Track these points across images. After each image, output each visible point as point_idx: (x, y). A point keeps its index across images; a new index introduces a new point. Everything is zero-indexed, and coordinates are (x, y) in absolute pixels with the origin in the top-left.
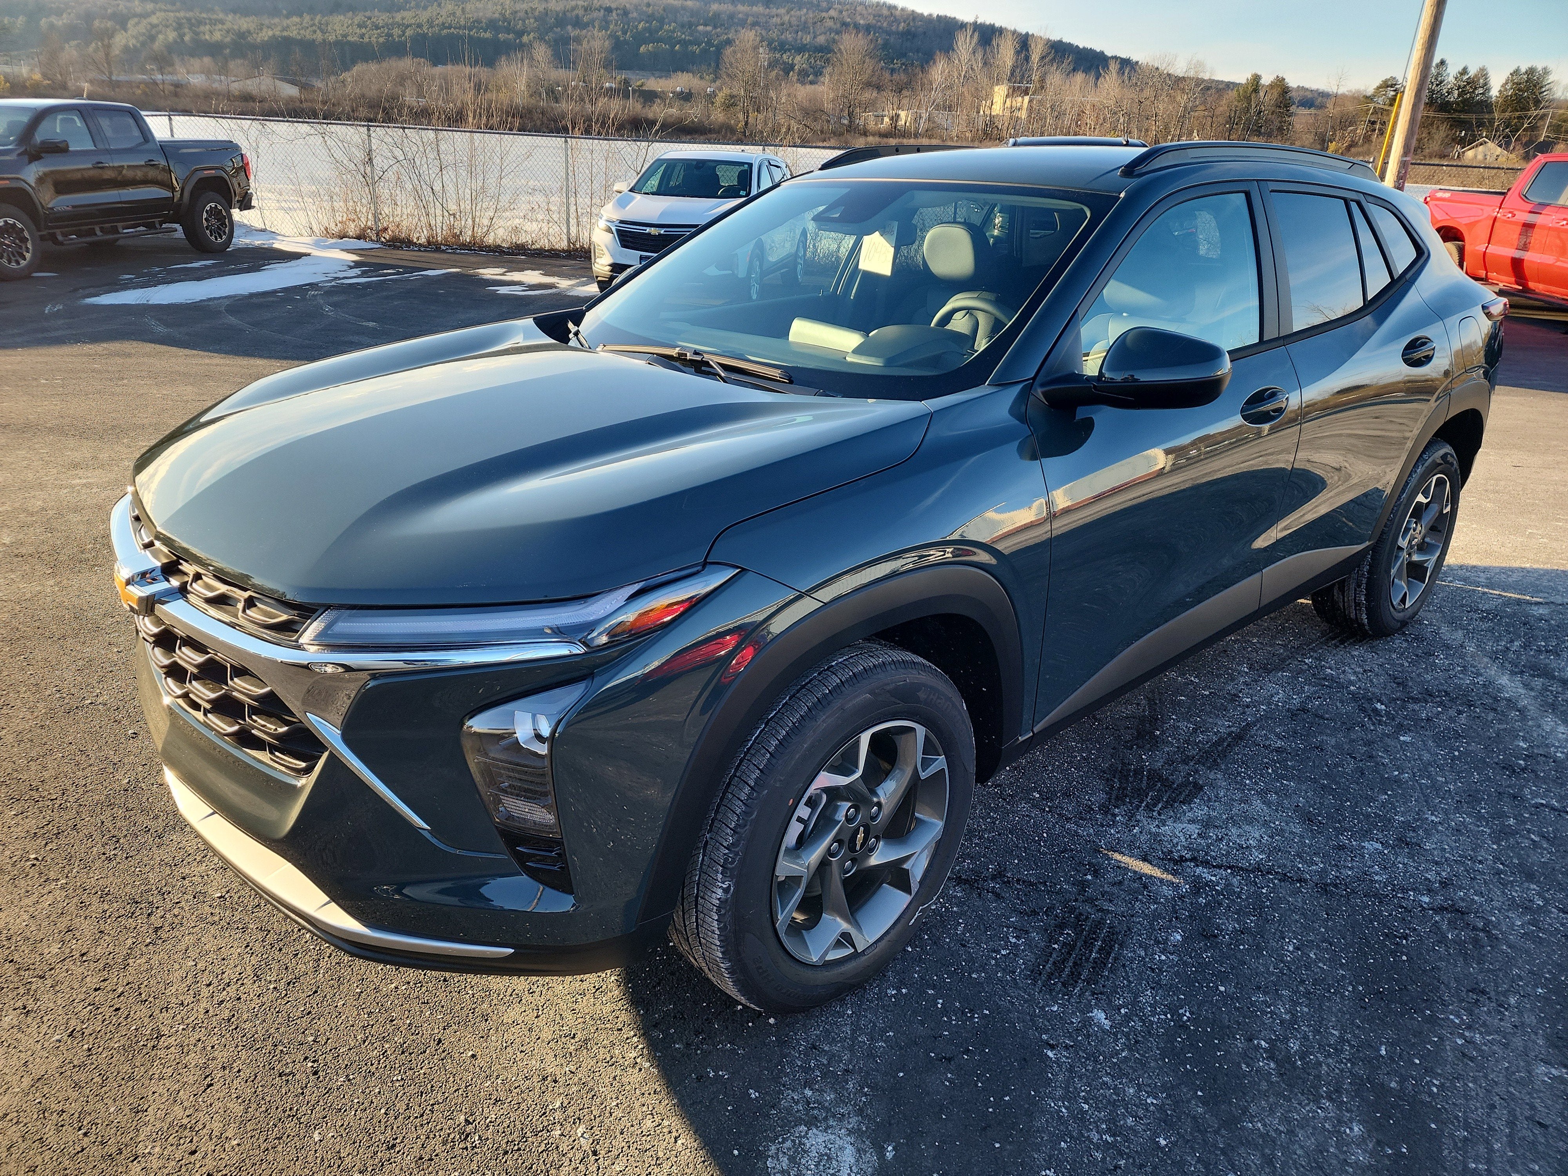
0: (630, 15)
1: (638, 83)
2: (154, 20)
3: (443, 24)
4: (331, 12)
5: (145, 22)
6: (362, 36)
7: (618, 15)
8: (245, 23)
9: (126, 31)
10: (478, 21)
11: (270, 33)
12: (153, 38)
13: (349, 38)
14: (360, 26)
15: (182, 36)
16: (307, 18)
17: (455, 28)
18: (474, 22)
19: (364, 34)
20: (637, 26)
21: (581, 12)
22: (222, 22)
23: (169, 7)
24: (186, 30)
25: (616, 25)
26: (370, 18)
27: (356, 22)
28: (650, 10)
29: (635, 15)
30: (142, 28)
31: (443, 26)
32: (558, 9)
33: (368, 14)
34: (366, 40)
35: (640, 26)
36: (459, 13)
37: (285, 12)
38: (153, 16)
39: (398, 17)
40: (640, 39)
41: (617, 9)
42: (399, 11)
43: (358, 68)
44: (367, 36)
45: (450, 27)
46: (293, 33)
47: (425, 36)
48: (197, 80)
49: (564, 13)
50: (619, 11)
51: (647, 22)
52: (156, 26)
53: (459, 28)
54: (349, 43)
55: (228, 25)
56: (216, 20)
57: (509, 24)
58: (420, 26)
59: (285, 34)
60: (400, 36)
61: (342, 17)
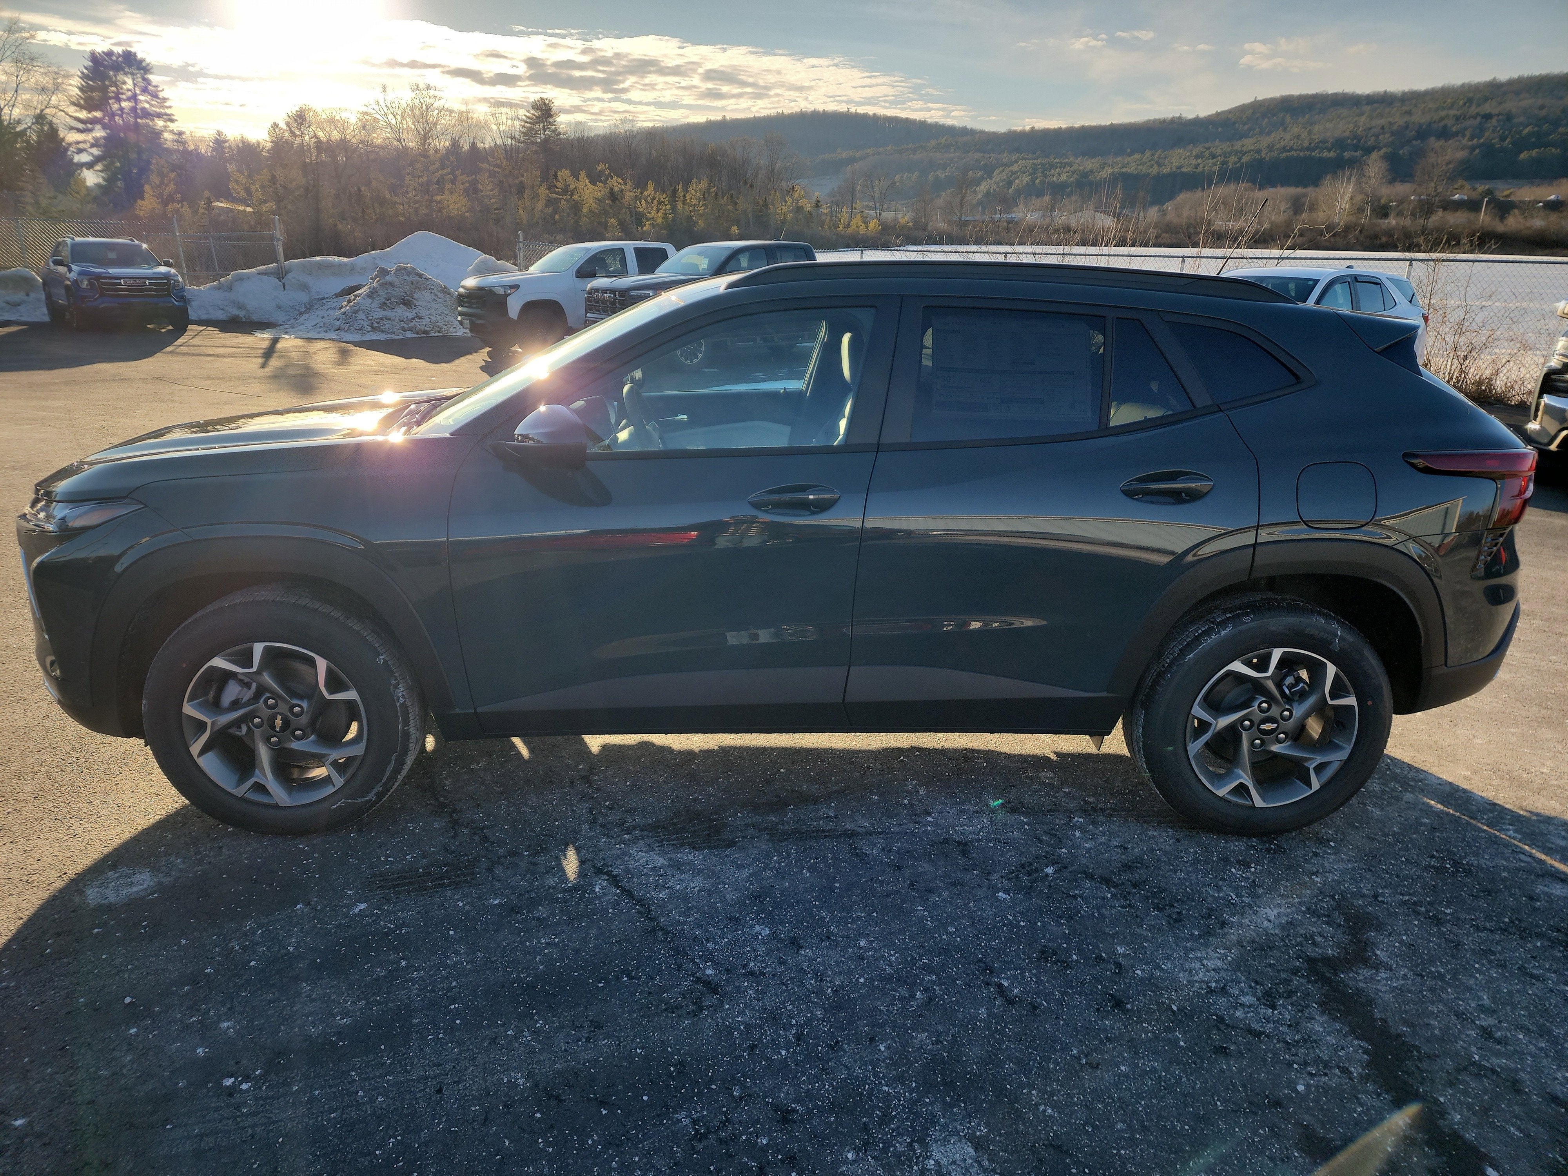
0: (1516, 121)
1: (1505, 193)
2: (1015, 168)
3: (1284, 147)
4: (1172, 147)
5: (1008, 169)
6: (1196, 167)
7: (1498, 121)
8: (1090, 164)
9: (991, 179)
10: (1324, 141)
11: (1110, 171)
12: (1010, 183)
13: (1183, 170)
14: (1197, 157)
15: (1033, 180)
16: (1148, 154)
17: (1296, 151)
18: (1319, 142)
19: (1199, 164)
20: (1521, 131)
21: (1450, 122)
22: (1071, 165)
23: (1030, 156)
24: (1039, 174)
25: (1493, 131)
26: (1209, 149)
27: (1194, 153)
28: (1543, 113)
29: (1522, 119)
30: (1004, 176)
31: (1284, 149)
32: (1422, 121)
33: (1207, 145)
34: (1200, 169)
35: (1526, 131)
36: (1304, 135)
37: (1129, 150)
38: (1016, 165)
39: (1238, 145)
40: (1522, 144)
41: (1498, 115)
42: (1240, 139)
43: (1182, 197)
44: (1201, 166)
45: (1289, 151)
46: (1132, 169)
47: (1261, 161)
48: (1032, 217)
49: (1430, 124)
50: (1500, 117)
51: (1536, 126)
52: (1016, 172)
53: (1301, 150)
54: (1182, 174)
55: (1076, 167)
56: (1066, 163)
57: (1359, 141)
58: (1258, 151)
59: (1124, 170)
60: (1235, 163)
61: (1181, 151)
